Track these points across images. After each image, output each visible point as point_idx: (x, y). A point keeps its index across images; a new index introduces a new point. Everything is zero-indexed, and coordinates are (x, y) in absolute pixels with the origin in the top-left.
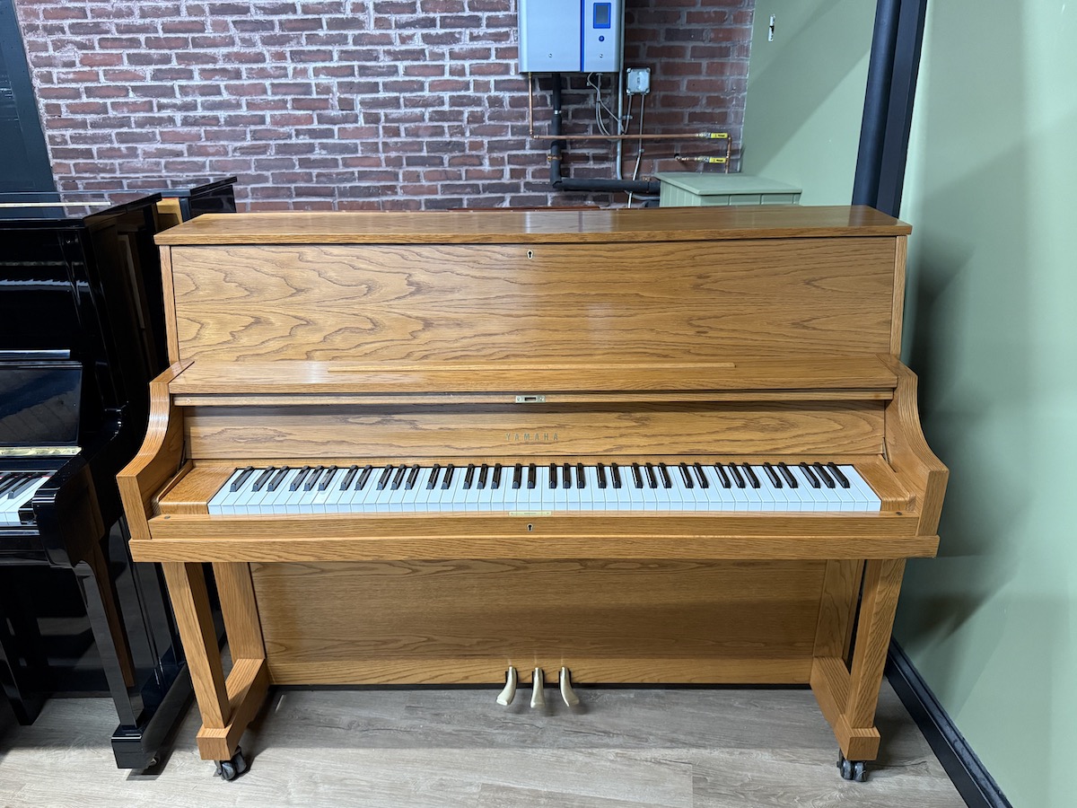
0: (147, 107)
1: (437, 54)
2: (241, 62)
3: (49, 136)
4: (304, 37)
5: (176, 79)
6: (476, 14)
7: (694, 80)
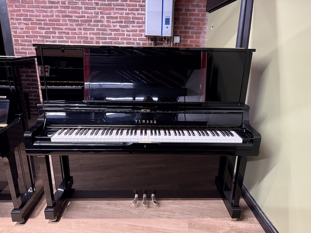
0: (43, 41)
1: (123, 30)
2: (69, 30)
3: (15, 48)
4: (87, 24)
5: (51, 34)
6: (134, 20)
7: (192, 40)
